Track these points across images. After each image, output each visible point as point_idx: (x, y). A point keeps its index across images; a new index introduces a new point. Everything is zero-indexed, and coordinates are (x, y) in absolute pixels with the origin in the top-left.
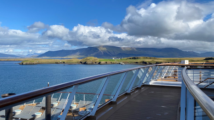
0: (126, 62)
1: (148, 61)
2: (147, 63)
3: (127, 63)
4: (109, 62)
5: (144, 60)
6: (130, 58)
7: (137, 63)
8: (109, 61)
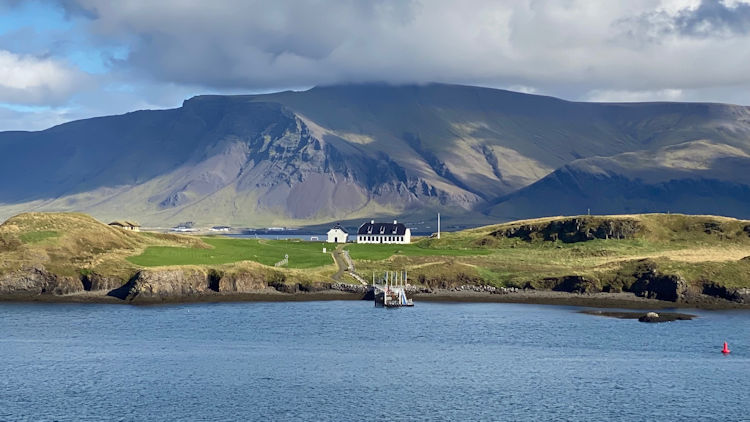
0: (450, 273)
1: (700, 266)
2: (685, 284)
3: (464, 290)
4: (243, 273)
5: (654, 256)
6: (524, 234)
7: (571, 283)
8: (252, 265)
